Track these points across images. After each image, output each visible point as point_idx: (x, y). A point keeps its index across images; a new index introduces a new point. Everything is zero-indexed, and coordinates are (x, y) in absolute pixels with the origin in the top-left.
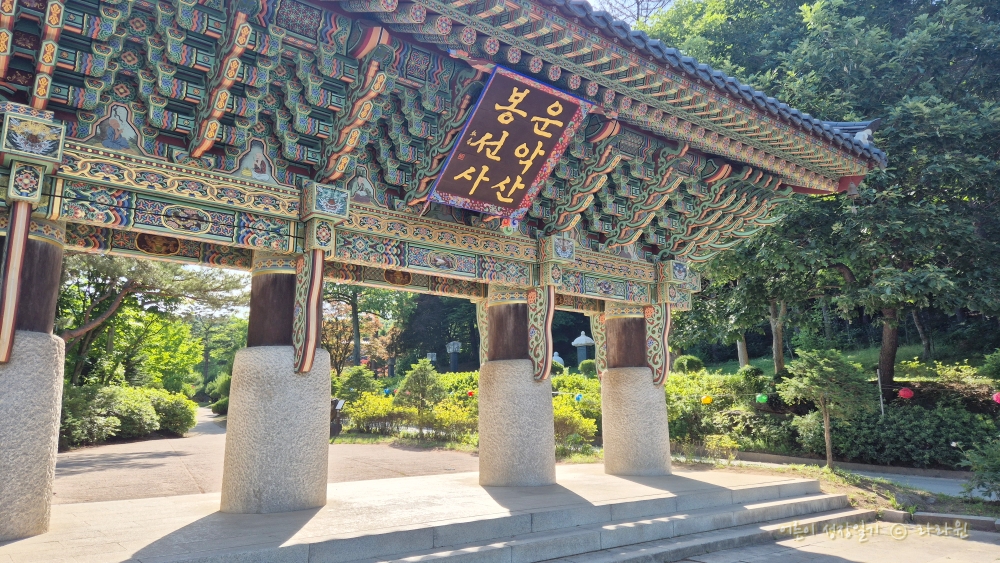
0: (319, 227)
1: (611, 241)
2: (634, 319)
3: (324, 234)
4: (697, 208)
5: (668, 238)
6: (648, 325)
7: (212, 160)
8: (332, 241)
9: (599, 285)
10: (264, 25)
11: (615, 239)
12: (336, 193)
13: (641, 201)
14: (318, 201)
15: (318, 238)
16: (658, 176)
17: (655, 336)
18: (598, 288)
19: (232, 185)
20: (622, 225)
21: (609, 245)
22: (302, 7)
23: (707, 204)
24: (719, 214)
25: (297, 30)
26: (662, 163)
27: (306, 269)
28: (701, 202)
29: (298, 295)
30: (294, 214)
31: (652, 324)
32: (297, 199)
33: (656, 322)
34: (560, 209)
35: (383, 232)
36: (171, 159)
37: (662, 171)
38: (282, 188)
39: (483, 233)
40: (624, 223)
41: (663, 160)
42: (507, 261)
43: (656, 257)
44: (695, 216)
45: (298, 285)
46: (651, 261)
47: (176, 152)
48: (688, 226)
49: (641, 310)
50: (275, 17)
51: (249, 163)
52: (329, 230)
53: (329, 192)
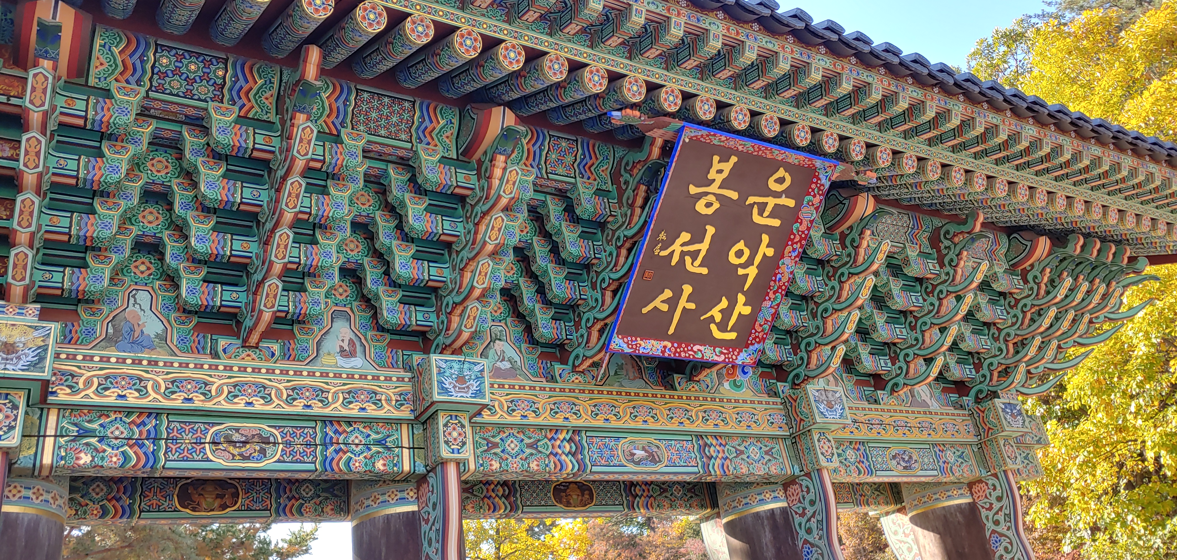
0: (446, 425)
1: (896, 385)
2: (959, 506)
3: (455, 434)
4: (1013, 312)
5: (978, 367)
6: (984, 513)
7: (276, 347)
8: (469, 446)
9: (894, 457)
10: (335, 132)
11: (901, 380)
12: (466, 366)
13: (930, 312)
14: (440, 383)
15: (447, 442)
16: (948, 269)
17: (1002, 528)
18: (894, 462)
19: (308, 381)
20: (907, 355)
21: (893, 391)
22: (386, 100)
23: (1028, 301)
24: (1053, 312)
25: (383, 132)
26: (948, 248)
27: (433, 498)
28: (1017, 301)
29: (425, 544)
30: (406, 413)
31: (990, 509)
32: (407, 387)
33: (996, 506)
34: (808, 344)
35: (545, 419)
36: (215, 355)
37: (952, 260)
38: (383, 374)
39: (697, 398)
40: (910, 351)
41: (947, 243)
42: (744, 437)
43: (968, 400)
44: (1013, 324)
45: (425, 527)
46: (962, 407)
47: (222, 342)
48: (1006, 341)
49: (965, 491)
50: (348, 121)
51: (332, 344)
52: (463, 426)
53: (456, 366)
